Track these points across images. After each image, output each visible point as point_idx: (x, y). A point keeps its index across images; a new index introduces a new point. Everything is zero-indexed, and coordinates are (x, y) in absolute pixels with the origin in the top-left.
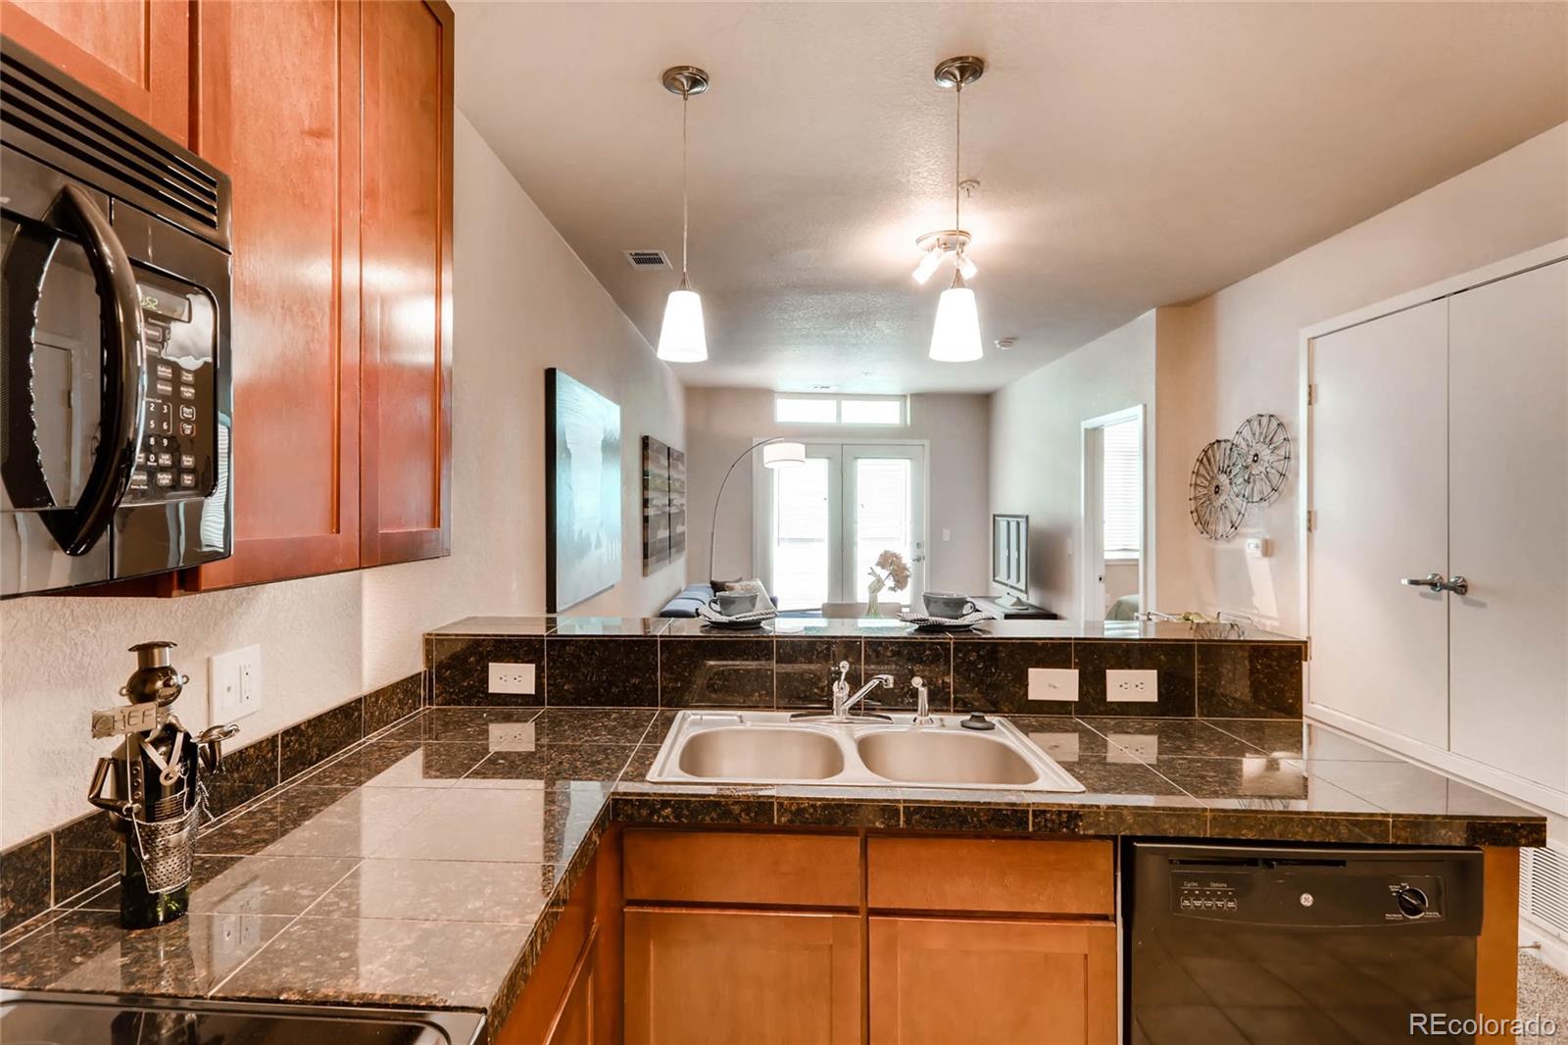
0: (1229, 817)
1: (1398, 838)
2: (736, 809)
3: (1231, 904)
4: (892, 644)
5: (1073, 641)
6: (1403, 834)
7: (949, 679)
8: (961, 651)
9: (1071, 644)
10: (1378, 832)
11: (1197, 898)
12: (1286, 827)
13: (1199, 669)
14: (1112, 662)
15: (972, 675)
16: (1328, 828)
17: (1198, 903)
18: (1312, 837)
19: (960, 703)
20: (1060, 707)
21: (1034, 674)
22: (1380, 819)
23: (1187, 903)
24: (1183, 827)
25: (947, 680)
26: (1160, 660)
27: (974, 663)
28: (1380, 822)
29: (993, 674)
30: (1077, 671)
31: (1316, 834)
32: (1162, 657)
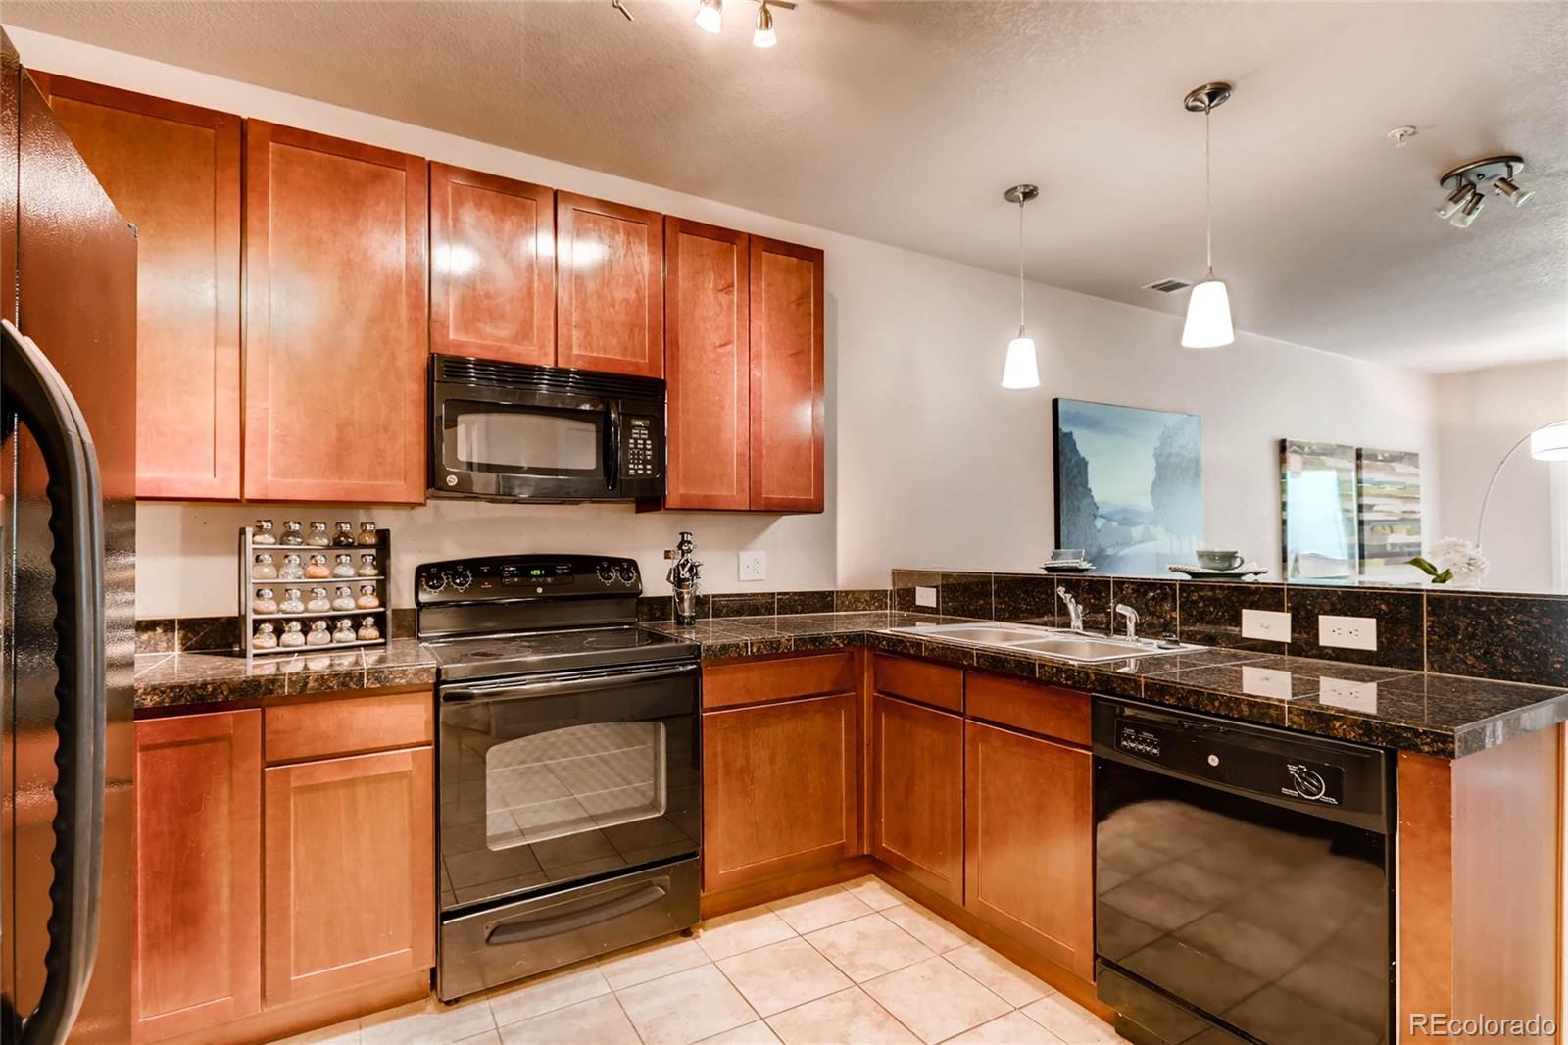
0: (1156, 684)
1: (1293, 722)
2: (908, 644)
3: (1155, 751)
4: (1132, 583)
5: (1285, 587)
6: (1296, 719)
7: (1177, 614)
8: (1184, 591)
9: (1283, 589)
10: (1275, 715)
11: (1133, 741)
12: (1198, 699)
13: (1427, 621)
14: (1327, 608)
15: (1194, 613)
16: (1232, 704)
17: (1133, 745)
18: (1218, 710)
19: (1184, 636)
20: (1274, 647)
21: (1247, 615)
22: (1276, 703)
23: (1125, 743)
24: (1126, 687)
25: (1174, 615)
26: (1380, 609)
27: (1195, 602)
28: (1276, 706)
29: (1211, 613)
30: (1289, 614)
31: (1222, 708)
32: (1383, 607)
